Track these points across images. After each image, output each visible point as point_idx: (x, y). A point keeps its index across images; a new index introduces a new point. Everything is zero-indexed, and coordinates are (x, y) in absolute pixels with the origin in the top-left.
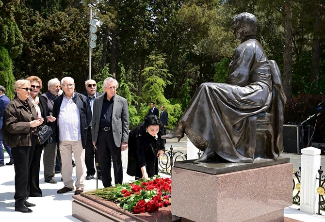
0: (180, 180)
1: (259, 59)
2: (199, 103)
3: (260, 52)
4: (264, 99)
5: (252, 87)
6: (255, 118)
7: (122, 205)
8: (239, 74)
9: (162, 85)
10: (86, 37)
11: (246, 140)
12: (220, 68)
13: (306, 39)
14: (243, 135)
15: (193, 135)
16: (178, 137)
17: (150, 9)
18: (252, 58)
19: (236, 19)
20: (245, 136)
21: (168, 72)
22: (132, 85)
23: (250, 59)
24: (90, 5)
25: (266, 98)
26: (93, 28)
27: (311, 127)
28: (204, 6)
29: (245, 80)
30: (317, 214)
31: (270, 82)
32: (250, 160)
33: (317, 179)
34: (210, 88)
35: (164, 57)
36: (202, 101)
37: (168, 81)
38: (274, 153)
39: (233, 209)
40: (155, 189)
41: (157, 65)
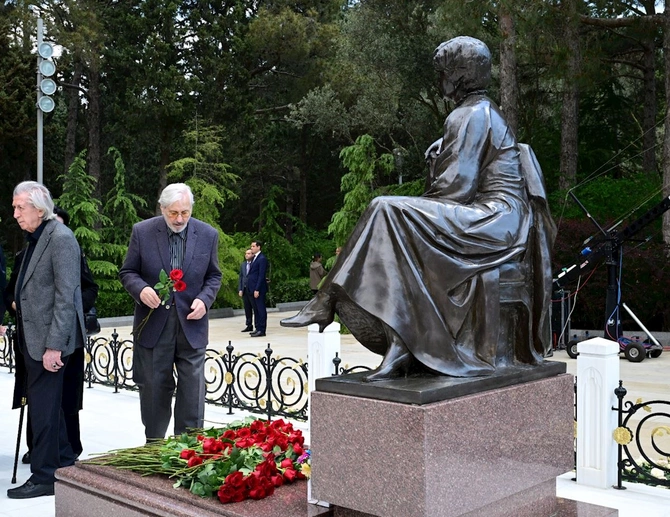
0: (331, 422)
1: (500, 142)
2: (372, 244)
3: (500, 126)
4: (513, 232)
5: (488, 204)
6: (495, 274)
7: (186, 486)
8: (458, 176)
9: (216, 201)
10: (28, 86)
11: (477, 325)
12: (353, 160)
13: (544, 92)
14: (471, 314)
15: (355, 317)
16: (319, 323)
17: (181, 19)
18: (484, 141)
19: (445, 51)
20: (474, 315)
21: (229, 170)
22: (143, 201)
23: (479, 142)
24: (33, 7)
25: (519, 231)
26: (48, 65)
27: (566, 295)
28: (309, 12)
29: (471, 190)
30: (615, 488)
31: (523, 193)
32: (487, 371)
33: (613, 409)
34: (396, 210)
35: (219, 134)
36: (378, 237)
37: (229, 192)
38: (534, 354)
39: (456, 483)
40: (256, 446)
41: (203, 152)
